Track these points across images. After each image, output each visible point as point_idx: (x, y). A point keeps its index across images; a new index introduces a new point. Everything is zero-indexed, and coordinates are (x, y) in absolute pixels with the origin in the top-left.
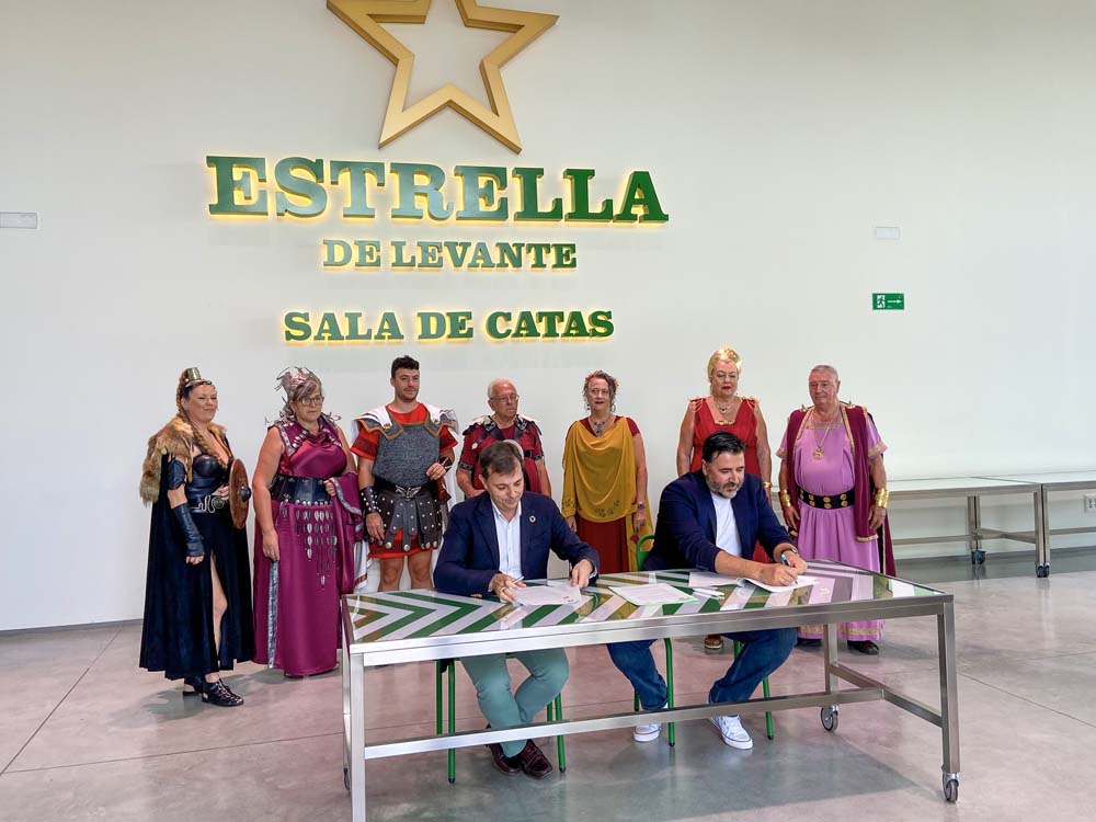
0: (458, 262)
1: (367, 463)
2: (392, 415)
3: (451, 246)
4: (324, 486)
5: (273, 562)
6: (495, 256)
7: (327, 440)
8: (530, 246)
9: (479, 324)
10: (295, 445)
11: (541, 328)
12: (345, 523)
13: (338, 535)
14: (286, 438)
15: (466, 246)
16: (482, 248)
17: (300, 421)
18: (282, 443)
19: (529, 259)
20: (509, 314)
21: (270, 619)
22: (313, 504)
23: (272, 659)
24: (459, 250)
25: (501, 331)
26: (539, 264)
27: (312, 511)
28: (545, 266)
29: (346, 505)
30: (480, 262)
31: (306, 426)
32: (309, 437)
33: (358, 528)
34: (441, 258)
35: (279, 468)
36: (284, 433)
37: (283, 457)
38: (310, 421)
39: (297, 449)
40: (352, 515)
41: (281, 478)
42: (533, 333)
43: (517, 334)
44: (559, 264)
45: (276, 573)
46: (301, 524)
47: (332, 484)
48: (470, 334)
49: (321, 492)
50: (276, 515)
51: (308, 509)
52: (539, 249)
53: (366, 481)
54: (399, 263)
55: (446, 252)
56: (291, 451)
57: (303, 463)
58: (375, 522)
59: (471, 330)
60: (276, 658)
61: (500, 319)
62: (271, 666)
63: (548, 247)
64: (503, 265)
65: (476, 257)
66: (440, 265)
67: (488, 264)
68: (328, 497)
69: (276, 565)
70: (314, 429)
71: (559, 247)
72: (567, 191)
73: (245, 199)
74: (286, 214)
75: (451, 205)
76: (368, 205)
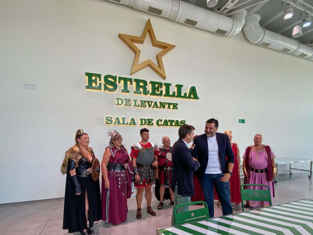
0: (150, 106)
1: (135, 160)
2: (142, 145)
3: (148, 102)
4: (124, 166)
5: (108, 190)
6: (159, 105)
7: (124, 152)
8: (167, 103)
9: (154, 122)
10: (115, 154)
11: (169, 124)
12: (129, 177)
13: (127, 180)
14: (112, 151)
15: (152, 102)
16: (156, 103)
17: (115, 146)
18: (110, 153)
19: (167, 106)
20: (162, 120)
21: (107, 207)
22: (121, 172)
23: (107, 219)
24: (150, 103)
25: (160, 124)
26: (169, 108)
27: (120, 173)
28: (170, 108)
29: (130, 171)
30: (155, 106)
31: (117, 147)
32: (118, 151)
33: (133, 178)
34: (146, 105)
35: (110, 160)
36: (111, 150)
37: (111, 157)
38: (118, 146)
39: (115, 155)
40: (132, 174)
41: (110, 164)
42: (167, 125)
43: (164, 125)
44: (174, 108)
45: (109, 193)
46: (117, 178)
47: (126, 165)
48: (152, 124)
49: (123, 168)
50: (109, 175)
51: (119, 173)
52: (169, 104)
53: (135, 165)
54: (135, 105)
55: (147, 104)
56: (114, 156)
57: (117, 159)
58: (138, 177)
59: (153, 123)
60: (108, 219)
61: (160, 121)
62: (107, 222)
63: (171, 104)
64: (160, 107)
65: (154, 105)
66: (145, 106)
67: (157, 107)
68: (125, 169)
69: (109, 191)
70: (119, 148)
71: (174, 104)
72: (176, 90)
73: (96, 85)
74: (106, 90)
75: (149, 91)
76: (128, 89)
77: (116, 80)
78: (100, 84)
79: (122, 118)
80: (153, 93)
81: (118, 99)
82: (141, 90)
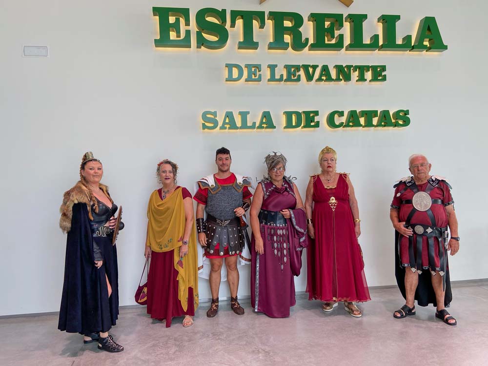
0: (310, 78)
1: (201, 206)
3: (306, 67)
6: (333, 73)
7: (285, 191)
9: (322, 119)
11: (362, 121)
16: (325, 69)
19: (355, 75)
20: (342, 112)
24: (311, 70)
25: (337, 123)
27: (276, 229)
28: (366, 80)
30: (324, 78)
32: (276, 189)
34: (299, 76)
43: (347, 125)
46: (272, 236)
48: (317, 125)
52: (362, 69)
53: (199, 216)
54: (272, 79)
55: (302, 73)
56: (266, 197)
58: (202, 238)
61: (336, 116)
65: (321, 75)
67: (329, 79)
71: (374, 68)
72: (379, 30)
73: (177, 37)
74: (202, 47)
75: (307, 40)
76: (254, 41)
77: (224, 21)
78: (188, 33)
79: (240, 113)
80: (319, 44)
81: (230, 67)
82: (287, 38)
